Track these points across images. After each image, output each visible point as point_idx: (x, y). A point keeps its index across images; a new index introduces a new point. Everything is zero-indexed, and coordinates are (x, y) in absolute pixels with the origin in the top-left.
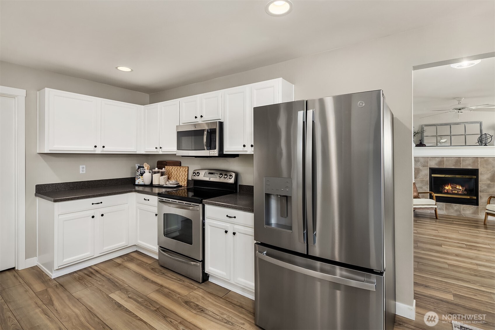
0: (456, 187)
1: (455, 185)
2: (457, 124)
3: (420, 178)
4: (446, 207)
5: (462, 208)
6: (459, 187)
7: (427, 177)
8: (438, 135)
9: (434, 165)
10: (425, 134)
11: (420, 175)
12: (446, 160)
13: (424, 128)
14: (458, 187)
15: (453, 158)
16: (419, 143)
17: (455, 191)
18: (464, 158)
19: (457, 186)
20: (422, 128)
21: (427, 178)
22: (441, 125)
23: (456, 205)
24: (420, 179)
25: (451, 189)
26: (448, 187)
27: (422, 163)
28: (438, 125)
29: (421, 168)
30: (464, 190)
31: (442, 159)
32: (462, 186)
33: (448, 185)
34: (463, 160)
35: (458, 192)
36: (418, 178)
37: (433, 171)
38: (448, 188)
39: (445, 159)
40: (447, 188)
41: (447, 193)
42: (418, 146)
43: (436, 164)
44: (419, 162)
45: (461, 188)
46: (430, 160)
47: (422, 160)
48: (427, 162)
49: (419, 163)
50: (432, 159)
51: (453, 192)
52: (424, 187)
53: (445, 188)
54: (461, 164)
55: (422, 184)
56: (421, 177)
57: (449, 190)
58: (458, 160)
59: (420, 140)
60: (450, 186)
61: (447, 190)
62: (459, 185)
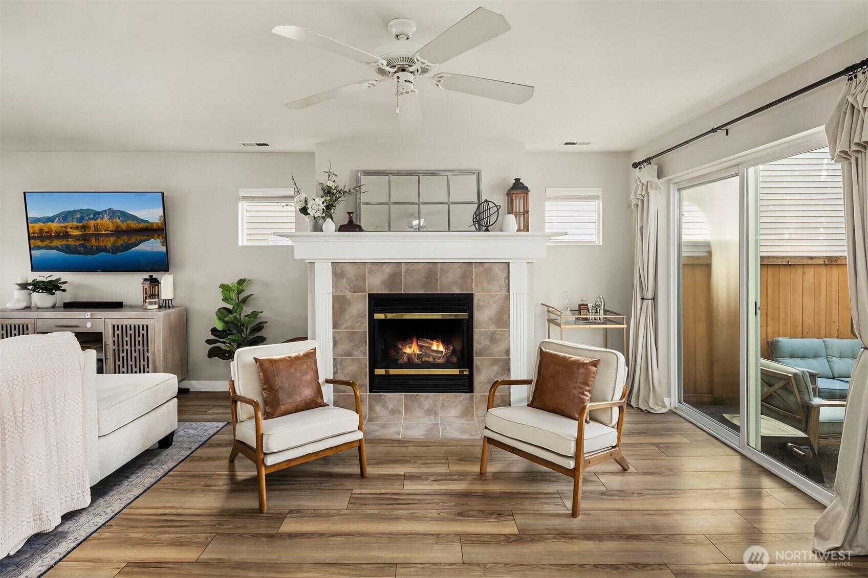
0: (430, 348)
1: (429, 341)
2: (433, 173)
3: (345, 325)
4: (406, 406)
5: (439, 403)
6: (438, 346)
7: (363, 323)
8: (392, 200)
9: (377, 284)
10: (364, 198)
11: (347, 317)
12: (407, 270)
13: (360, 179)
14: (434, 347)
15: (421, 266)
16: (346, 222)
17: (429, 356)
18: (445, 266)
19: (432, 344)
20: (358, 180)
21: (364, 325)
22: (400, 174)
23: (427, 397)
24: (346, 328)
25: (419, 353)
26: (411, 347)
27: (352, 281)
28: (393, 174)
29: (348, 294)
30: (449, 352)
31: (397, 270)
32: (446, 343)
33: (412, 343)
34: (442, 270)
35: (434, 359)
36: (342, 325)
37: (377, 302)
38: (411, 349)
39: (403, 268)
40: (408, 351)
41: (410, 364)
42: (342, 229)
43: (384, 283)
44: (343, 278)
45: (441, 348)
46: (370, 271)
47: (351, 272)
48: (364, 278)
49: (344, 281)
50: (374, 268)
51: (423, 360)
52: (355, 353)
53: (405, 351)
54: (437, 282)
55: (352, 344)
56: (349, 323)
57: (413, 356)
58: (433, 269)
59: (349, 213)
60: (416, 346)
61: (410, 357)
62: (437, 341)
